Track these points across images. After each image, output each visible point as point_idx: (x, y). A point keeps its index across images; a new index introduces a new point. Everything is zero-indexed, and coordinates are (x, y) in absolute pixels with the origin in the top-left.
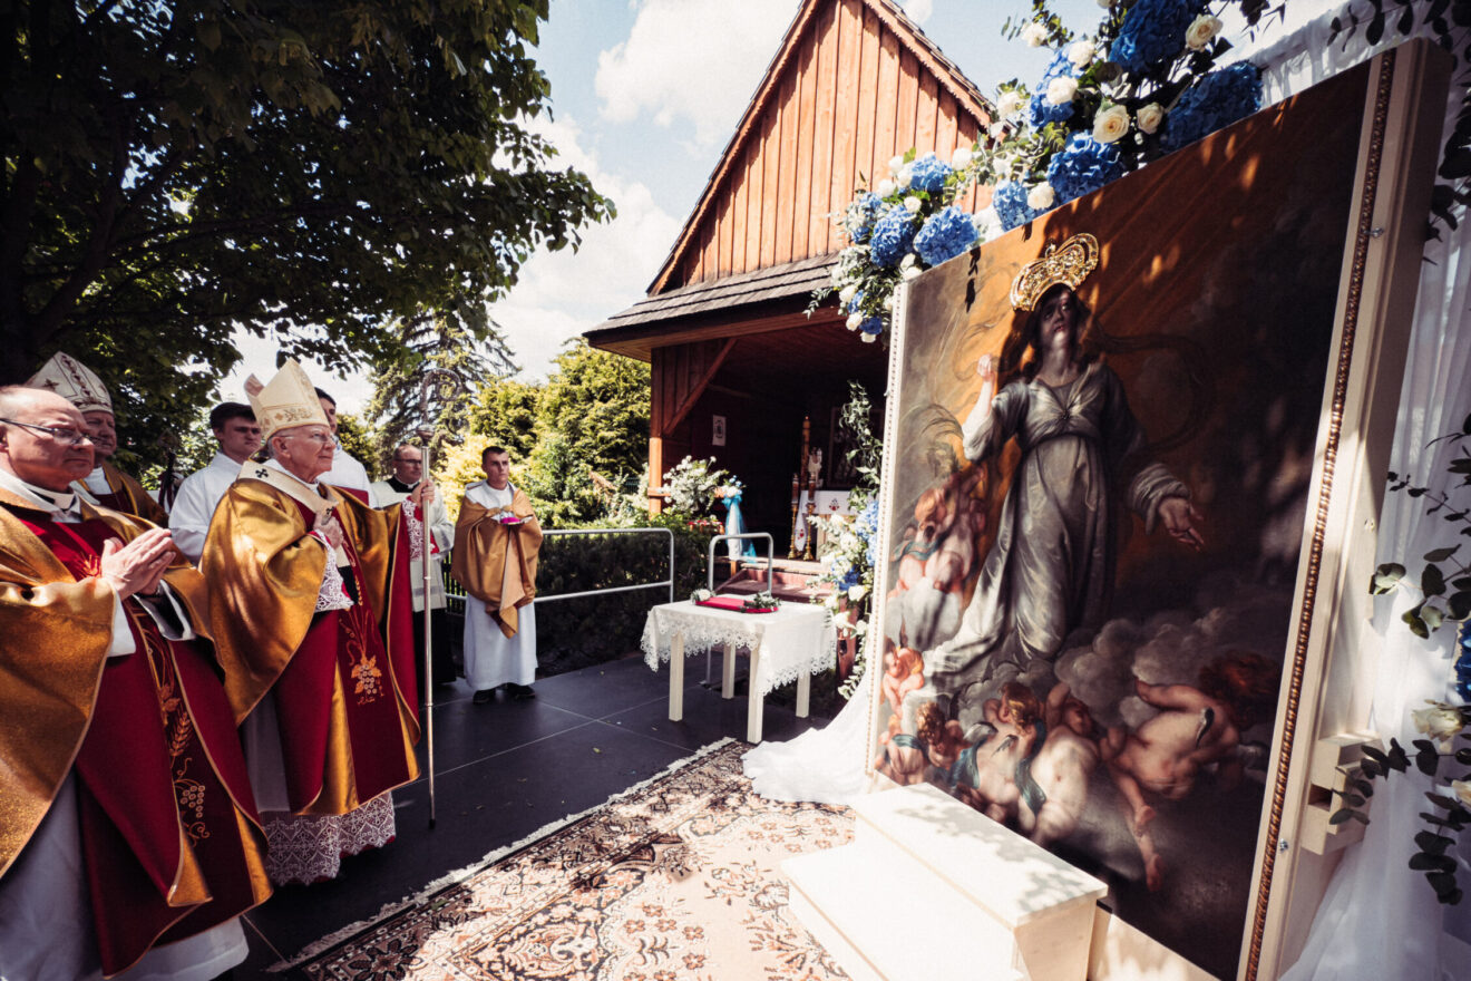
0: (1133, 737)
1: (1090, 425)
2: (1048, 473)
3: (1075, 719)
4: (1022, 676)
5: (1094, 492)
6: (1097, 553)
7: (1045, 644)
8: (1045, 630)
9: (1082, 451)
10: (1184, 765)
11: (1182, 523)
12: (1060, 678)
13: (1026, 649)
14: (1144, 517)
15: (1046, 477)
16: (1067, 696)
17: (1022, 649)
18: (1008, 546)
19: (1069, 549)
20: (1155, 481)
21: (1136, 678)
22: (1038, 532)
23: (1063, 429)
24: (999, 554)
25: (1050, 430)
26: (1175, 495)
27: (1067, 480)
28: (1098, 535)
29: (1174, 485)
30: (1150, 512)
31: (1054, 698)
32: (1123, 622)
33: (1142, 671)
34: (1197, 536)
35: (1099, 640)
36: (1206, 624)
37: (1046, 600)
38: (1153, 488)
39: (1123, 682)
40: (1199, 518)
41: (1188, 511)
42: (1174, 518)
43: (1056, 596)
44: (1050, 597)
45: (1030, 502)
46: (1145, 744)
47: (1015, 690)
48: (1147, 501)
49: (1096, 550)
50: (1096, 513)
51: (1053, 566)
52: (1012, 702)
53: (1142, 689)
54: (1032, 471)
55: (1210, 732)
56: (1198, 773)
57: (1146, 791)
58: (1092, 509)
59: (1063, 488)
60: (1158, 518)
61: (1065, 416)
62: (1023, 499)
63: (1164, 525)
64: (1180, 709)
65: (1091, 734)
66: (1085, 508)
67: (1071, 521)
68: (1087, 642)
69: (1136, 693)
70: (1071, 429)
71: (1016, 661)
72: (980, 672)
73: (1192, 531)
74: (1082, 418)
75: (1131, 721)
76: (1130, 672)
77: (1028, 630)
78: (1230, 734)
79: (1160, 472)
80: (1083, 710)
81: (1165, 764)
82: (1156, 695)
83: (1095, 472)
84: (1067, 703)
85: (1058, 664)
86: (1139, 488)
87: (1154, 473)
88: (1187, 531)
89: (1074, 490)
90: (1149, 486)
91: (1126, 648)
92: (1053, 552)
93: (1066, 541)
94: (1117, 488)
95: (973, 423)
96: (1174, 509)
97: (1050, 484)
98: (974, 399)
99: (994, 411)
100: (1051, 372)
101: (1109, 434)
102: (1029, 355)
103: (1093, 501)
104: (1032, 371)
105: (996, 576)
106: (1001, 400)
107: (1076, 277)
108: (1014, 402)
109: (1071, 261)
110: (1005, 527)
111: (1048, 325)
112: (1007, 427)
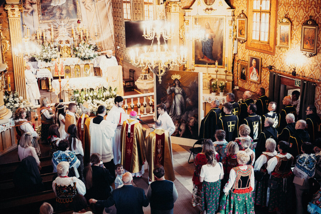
0: (189, 122)
3: (184, 121)
4: (178, 118)
8: (180, 113)
10: (193, 123)
13: (178, 115)
16: (183, 119)
18: (174, 104)
19: (181, 105)
22: (178, 103)
29: (190, 100)
31: (181, 120)
33: (189, 116)
35: (185, 113)
36: (194, 111)
37: (179, 110)
39: (187, 117)
46: (190, 122)
47: (177, 120)
48: (188, 101)
49: (184, 105)
51: (179, 106)
54: (176, 96)
55: (195, 120)
56: (194, 124)
57: (190, 126)
59: (180, 99)
61: (179, 92)
62: (175, 99)
64: (192, 119)
65: (185, 123)
67: (181, 102)
68: (184, 114)
72: (173, 118)
75: (189, 120)
77: (178, 113)
78: (196, 120)
80: (184, 120)
81: (192, 124)
82: (190, 118)
83: (183, 98)
84: (183, 120)
87: (188, 99)
88: (191, 104)
91: (187, 114)
94: (185, 99)
95: (168, 90)
96: (190, 102)
97: (178, 98)
98: (168, 87)
99: (170, 89)
100: (177, 87)
101: (184, 94)
102: (174, 84)
103: (183, 101)
104: (175, 86)
105: (173, 108)
106: (172, 88)
107: (179, 79)
108: (173, 89)
109: (178, 77)
110: (174, 102)
111: (176, 82)
112: (173, 91)
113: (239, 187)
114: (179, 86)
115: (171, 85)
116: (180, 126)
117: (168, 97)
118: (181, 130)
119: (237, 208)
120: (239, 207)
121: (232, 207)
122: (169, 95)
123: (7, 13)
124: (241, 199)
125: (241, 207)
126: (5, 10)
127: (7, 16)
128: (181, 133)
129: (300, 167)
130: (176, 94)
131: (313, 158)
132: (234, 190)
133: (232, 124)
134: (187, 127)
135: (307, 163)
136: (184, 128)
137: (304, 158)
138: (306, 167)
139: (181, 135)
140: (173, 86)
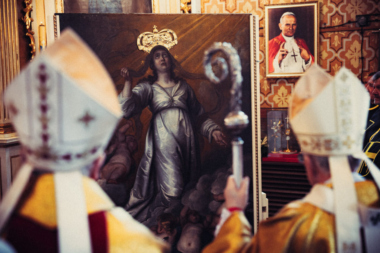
1: (182, 104)
2: (167, 123)
5: (188, 129)
6: (193, 153)
7: (175, 193)
8: (175, 187)
9: (181, 114)
11: (220, 139)
12: (184, 204)
13: (167, 198)
14: (207, 137)
15: (166, 124)
17: (165, 198)
18: (151, 155)
19: (181, 152)
20: (210, 125)
21: (213, 194)
24: (147, 160)
25: (165, 105)
26: (217, 130)
27: (176, 125)
28: (192, 146)
29: (216, 126)
30: (210, 136)
32: (206, 176)
33: (214, 191)
34: (225, 142)
37: (174, 175)
38: (209, 127)
40: (225, 136)
41: (221, 134)
42: (217, 137)
43: (177, 172)
44: (175, 173)
45: (160, 135)
48: (208, 132)
49: (192, 152)
50: (190, 137)
52: (163, 223)
53: (215, 197)
58: (188, 136)
60: (212, 137)
62: (156, 134)
63: (215, 140)
66: (185, 136)
67: (180, 142)
69: (214, 199)
70: (175, 105)
71: (163, 204)
73: (223, 141)
74: (179, 101)
75: (214, 209)
76: (210, 192)
77: (166, 189)
79: (211, 122)
82: (220, 197)
83: (187, 122)
84: (189, 213)
85: (183, 199)
86: (205, 128)
87: (209, 122)
88: (222, 141)
89: (180, 130)
90: (208, 127)
92: (174, 155)
93: (179, 150)
94: (197, 128)
95: (122, 99)
96: (217, 134)
97: (169, 127)
99: (133, 96)
101: (191, 108)
109: (166, 38)
115: (135, 77)
130: (157, 112)
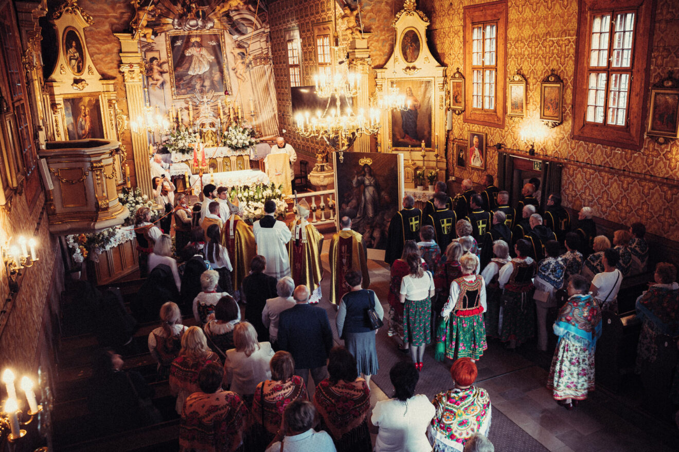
0: (386, 226)
1: (374, 185)
4: (369, 221)
5: (376, 194)
6: (378, 202)
7: (372, 216)
8: (372, 214)
9: (374, 188)
17: (369, 217)
18: (364, 201)
21: (385, 219)
22: (369, 200)
23: (370, 185)
24: (363, 203)
25: (368, 185)
28: (377, 200)
30: (383, 197)
31: (375, 223)
33: (386, 217)
36: (392, 210)
37: (371, 209)
38: (384, 194)
39: (382, 219)
43: (373, 209)
45: (367, 195)
47: (368, 224)
51: (371, 204)
54: (366, 190)
57: (388, 233)
59: (372, 193)
62: (365, 194)
65: (380, 227)
71: (368, 219)
72: (362, 221)
75: (385, 224)
77: (369, 214)
79: (384, 192)
80: (379, 224)
83: (376, 191)
84: (377, 224)
86: (382, 194)
91: (383, 215)
92: (371, 202)
93: (373, 201)
94: (379, 194)
95: (355, 181)
96: (386, 197)
97: (369, 192)
98: (354, 177)
99: (358, 180)
100: (367, 176)
101: (377, 186)
102: (363, 172)
103: (376, 196)
104: (364, 175)
105: (363, 206)
106: (359, 178)
107: (369, 164)
108: (362, 179)
109: (368, 161)
110: (363, 198)
111: (366, 169)
112: (361, 183)
113: (464, 307)
114: (371, 175)
115: (358, 174)
116: (372, 232)
117: (355, 191)
118: (374, 239)
119: (461, 338)
120: (464, 336)
121: (454, 337)
122: (356, 187)
123: (123, 76)
124: (467, 326)
125: (468, 336)
126: (120, 72)
127: (124, 81)
128: (375, 243)
129: (544, 277)
130: (366, 186)
131: (561, 263)
132: (457, 311)
133: (448, 222)
134: (382, 233)
135: (554, 271)
136: (378, 236)
137: (549, 263)
138: (551, 276)
139: (375, 246)
140: (361, 175)
